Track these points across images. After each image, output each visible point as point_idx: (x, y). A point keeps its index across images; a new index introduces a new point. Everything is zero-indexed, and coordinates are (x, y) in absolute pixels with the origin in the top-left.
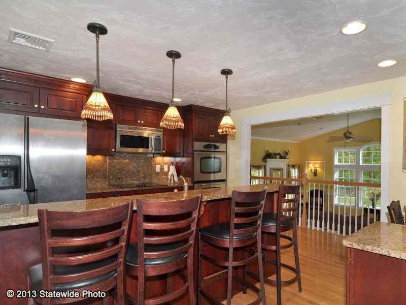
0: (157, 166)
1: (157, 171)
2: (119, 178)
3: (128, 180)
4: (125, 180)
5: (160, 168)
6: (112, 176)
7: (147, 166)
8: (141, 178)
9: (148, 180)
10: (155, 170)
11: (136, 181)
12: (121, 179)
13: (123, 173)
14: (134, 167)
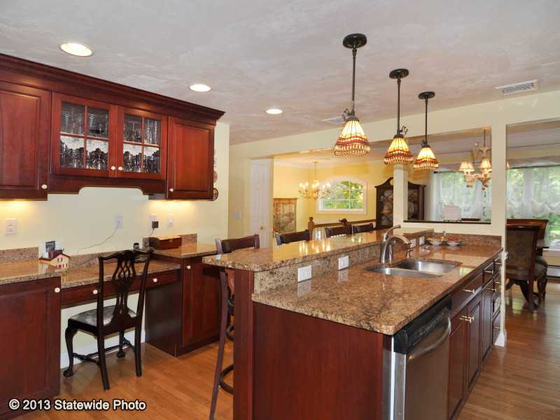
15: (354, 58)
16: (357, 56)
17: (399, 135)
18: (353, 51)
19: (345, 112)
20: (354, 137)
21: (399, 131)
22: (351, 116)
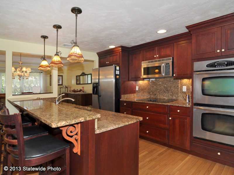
0: (184, 87)
1: (183, 91)
2: (155, 94)
3: (161, 96)
4: (159, 96)
5: (187, 89)
6: (151, 93)
7: (174, 87)
8: (169, 96)
9: (175, 98)
10: (182, 90)
11: (166, 97)
12: (157, 95)
13: (158, 91)
14: (164, 87)
15: (76, 18)
16: (77, 17)
17: (57, 54)
18: (76, 15)
19: (72, 41)
20: (75, 53)
21: (57, 52)
22: (75, 44)
